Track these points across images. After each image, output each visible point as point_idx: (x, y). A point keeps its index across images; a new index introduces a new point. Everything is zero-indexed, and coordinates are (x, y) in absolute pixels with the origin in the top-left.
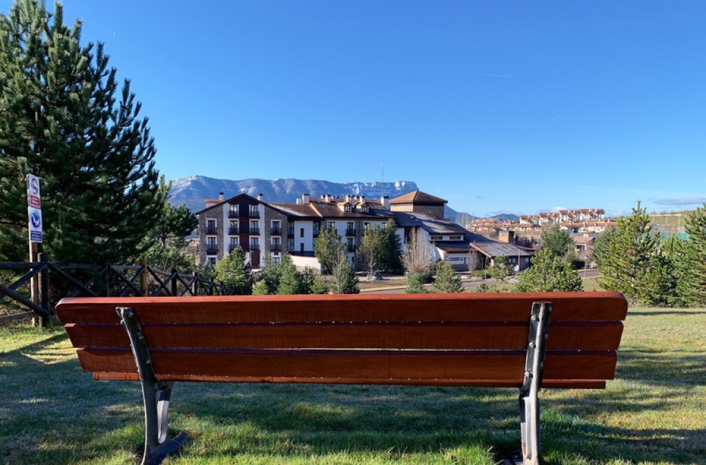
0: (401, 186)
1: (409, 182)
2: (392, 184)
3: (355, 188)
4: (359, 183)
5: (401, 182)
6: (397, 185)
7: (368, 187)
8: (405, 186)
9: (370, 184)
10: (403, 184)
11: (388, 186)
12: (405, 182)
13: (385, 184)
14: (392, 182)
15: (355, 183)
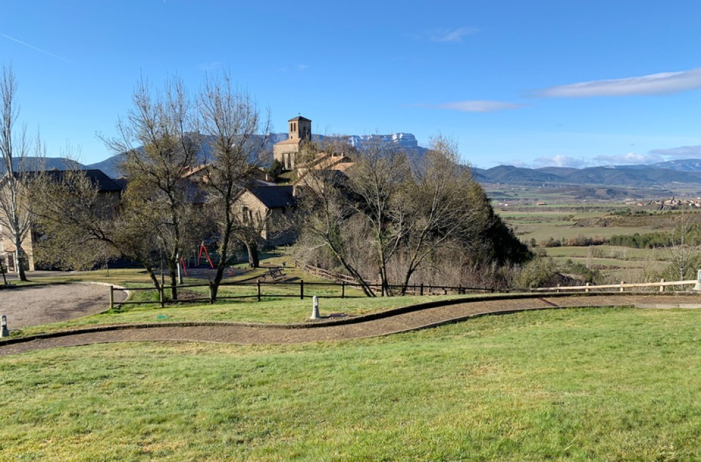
0: (398, 139)
1: (408, 134)
2: (390, 137)
3: (351, 141)
4: (354, 136)
5: (398, 135)
6: (395, 137)
7: (365, 140)
8: (403, 138)
9: (366, 137)
10: (401, 135)
11: (385, 139)
12: (403, 134)
13: (382, 136)
14: (390, 134)
15: (350, 137)
